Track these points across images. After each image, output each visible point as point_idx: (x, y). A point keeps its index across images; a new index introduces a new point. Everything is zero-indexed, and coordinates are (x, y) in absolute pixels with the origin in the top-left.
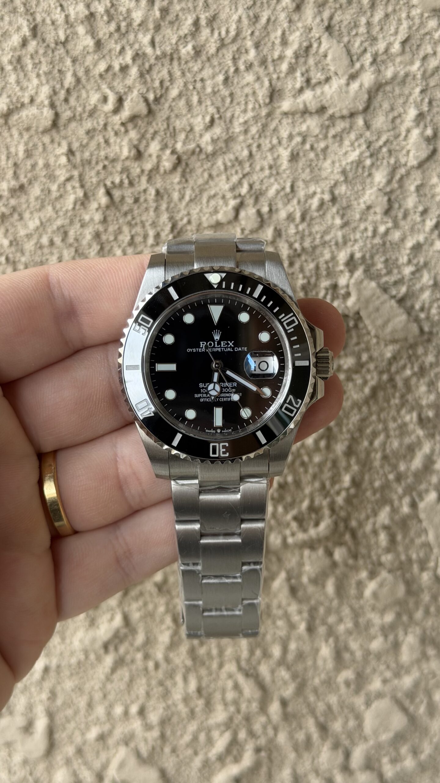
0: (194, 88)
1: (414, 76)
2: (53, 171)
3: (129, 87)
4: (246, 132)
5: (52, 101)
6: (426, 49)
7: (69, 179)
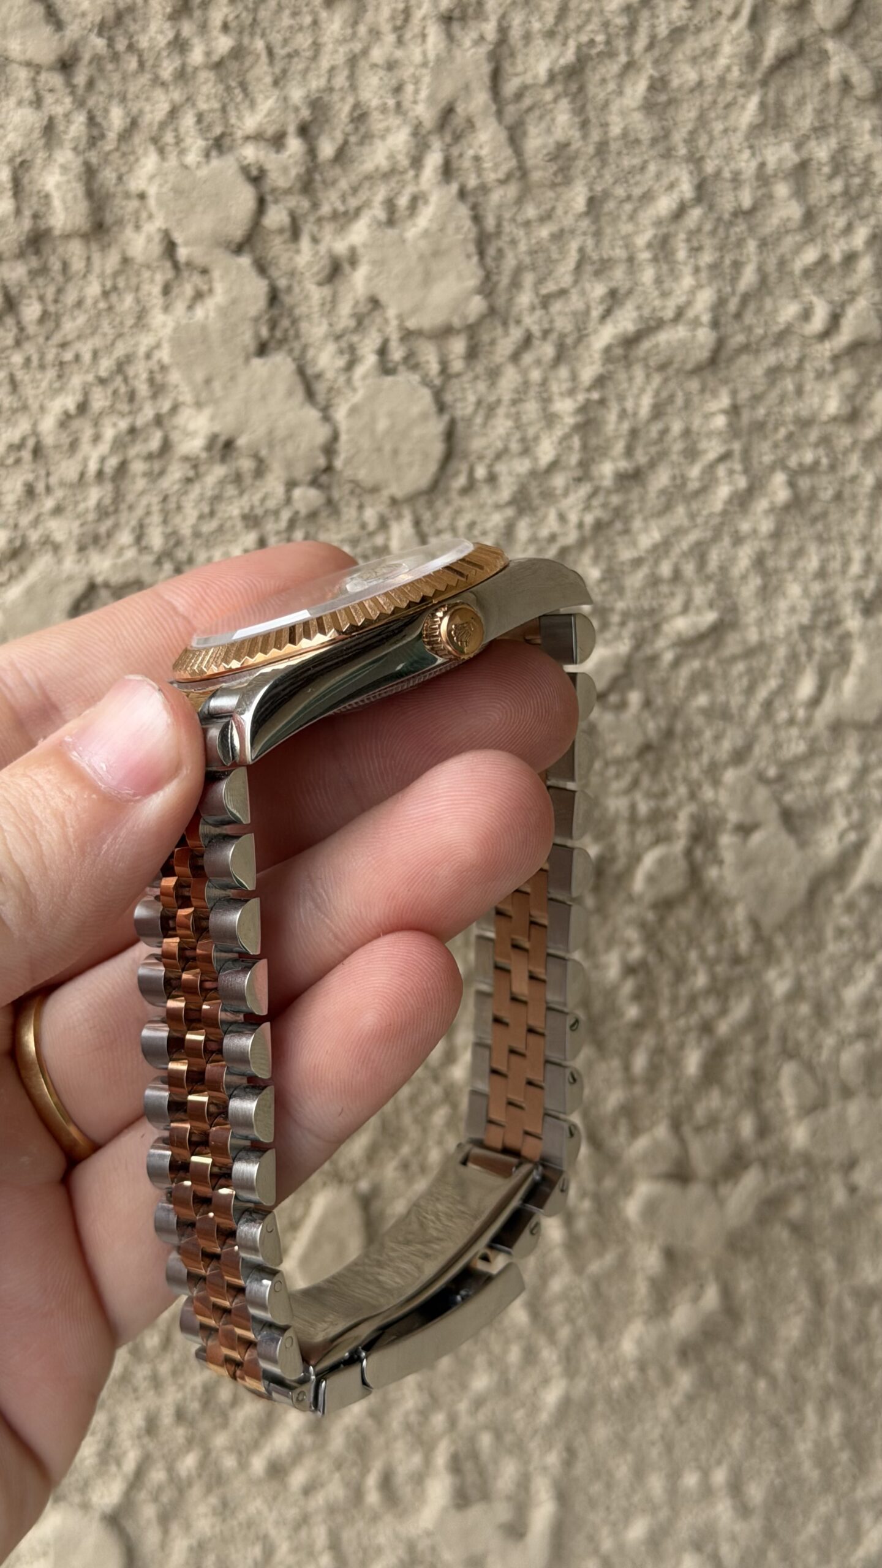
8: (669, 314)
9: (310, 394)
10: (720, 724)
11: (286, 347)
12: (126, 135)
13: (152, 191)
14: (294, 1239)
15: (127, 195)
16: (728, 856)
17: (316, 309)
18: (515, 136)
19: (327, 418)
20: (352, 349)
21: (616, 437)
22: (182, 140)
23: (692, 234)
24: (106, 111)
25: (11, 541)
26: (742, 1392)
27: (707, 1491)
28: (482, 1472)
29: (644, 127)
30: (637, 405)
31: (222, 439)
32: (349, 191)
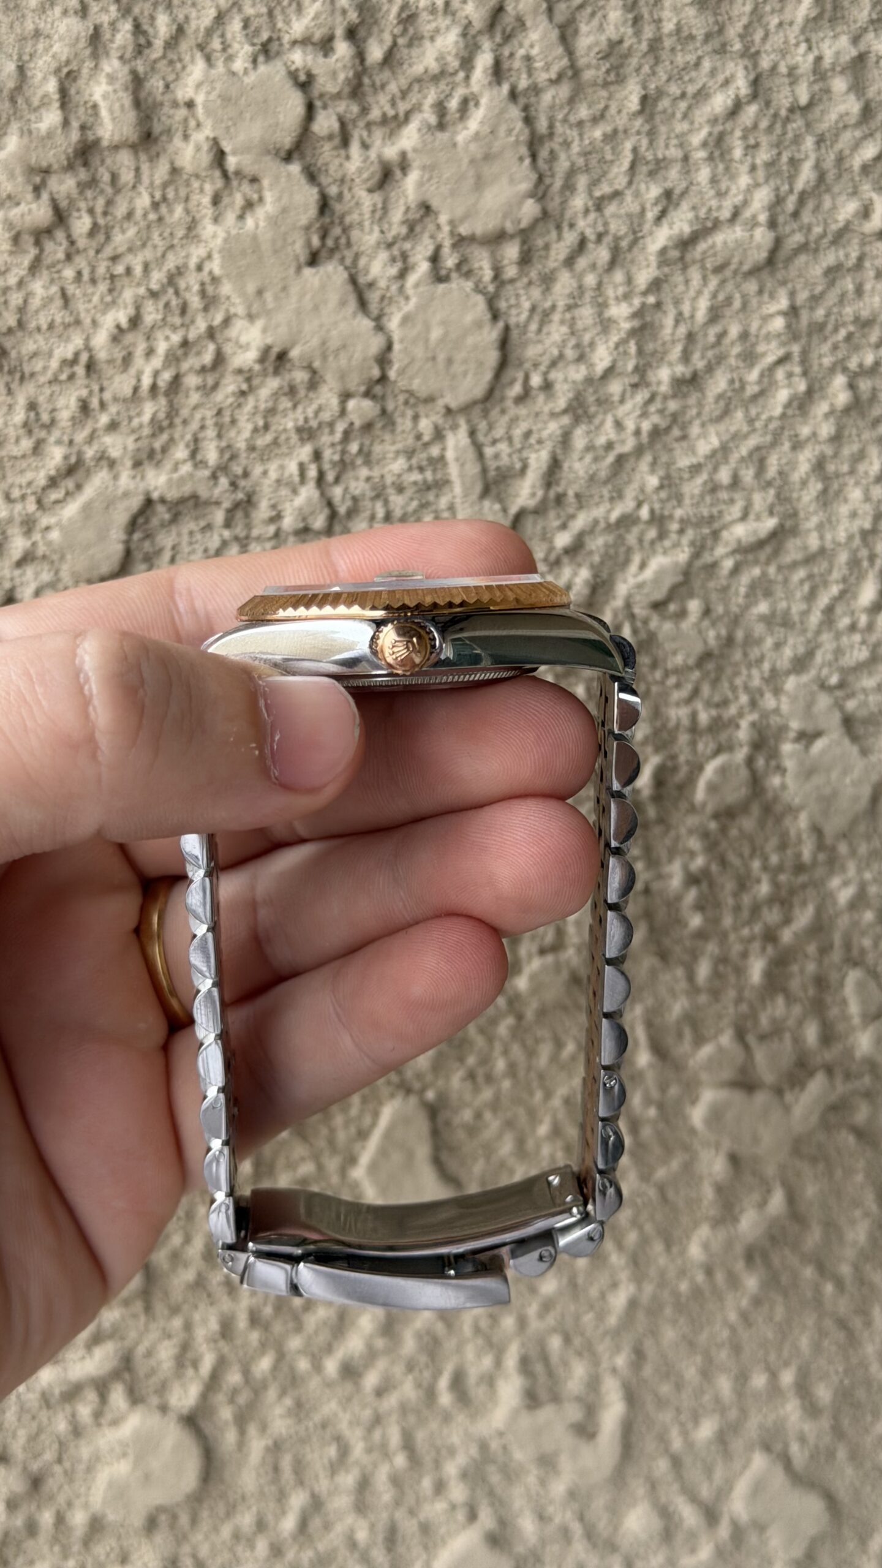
8: (726, 214)
9: (363, 304)
10: (782, 630)
11: (337, 256)
12: (172, 43)
13: (200, 99)
14: (363, 1148)
15: (175, 104)
16: (790, 764)
17: (367, 216)
18: (566, 35)
19: (380, 328)
20: (404, 256)
21: (673, 342)
22: (229, 46)
23: (746, 133)
24: (152, 18)
25: (66, 457)
26: (809, 1294)
27: (774, 1389)
28: (550, 1373)
29: (697, 23)
30: (694, 309)
31: (276, 350)
32: (399, 94)
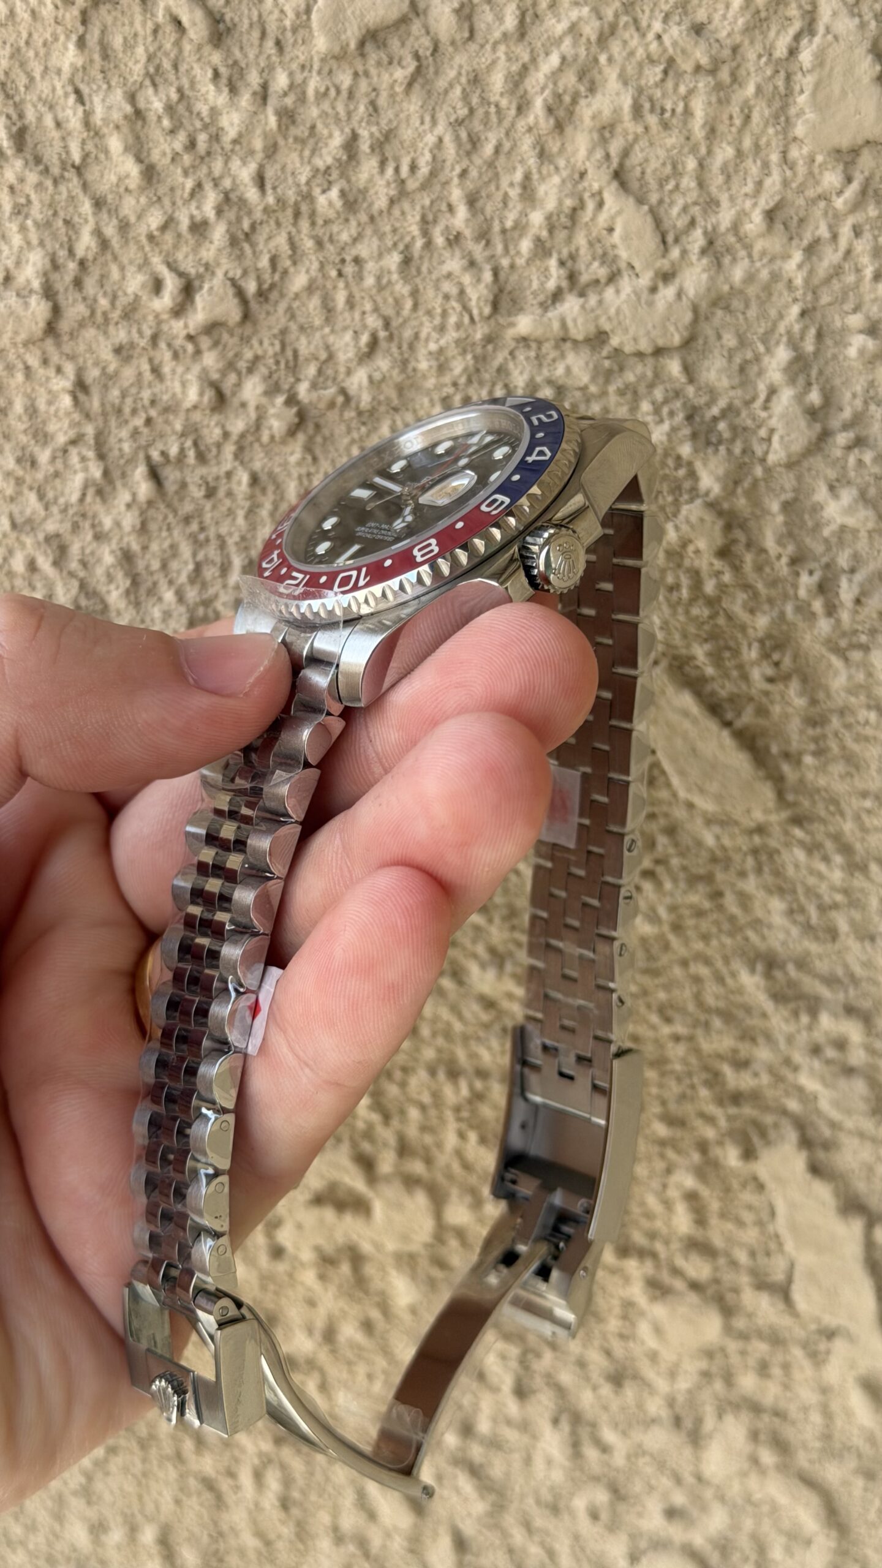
0: (340, 274)
1: (790, 281)
2: (44, 422)
3: (207, 266)
4: (442, 369)
5: (47, 281)
6: (817, 228)
7: (73, 442)
